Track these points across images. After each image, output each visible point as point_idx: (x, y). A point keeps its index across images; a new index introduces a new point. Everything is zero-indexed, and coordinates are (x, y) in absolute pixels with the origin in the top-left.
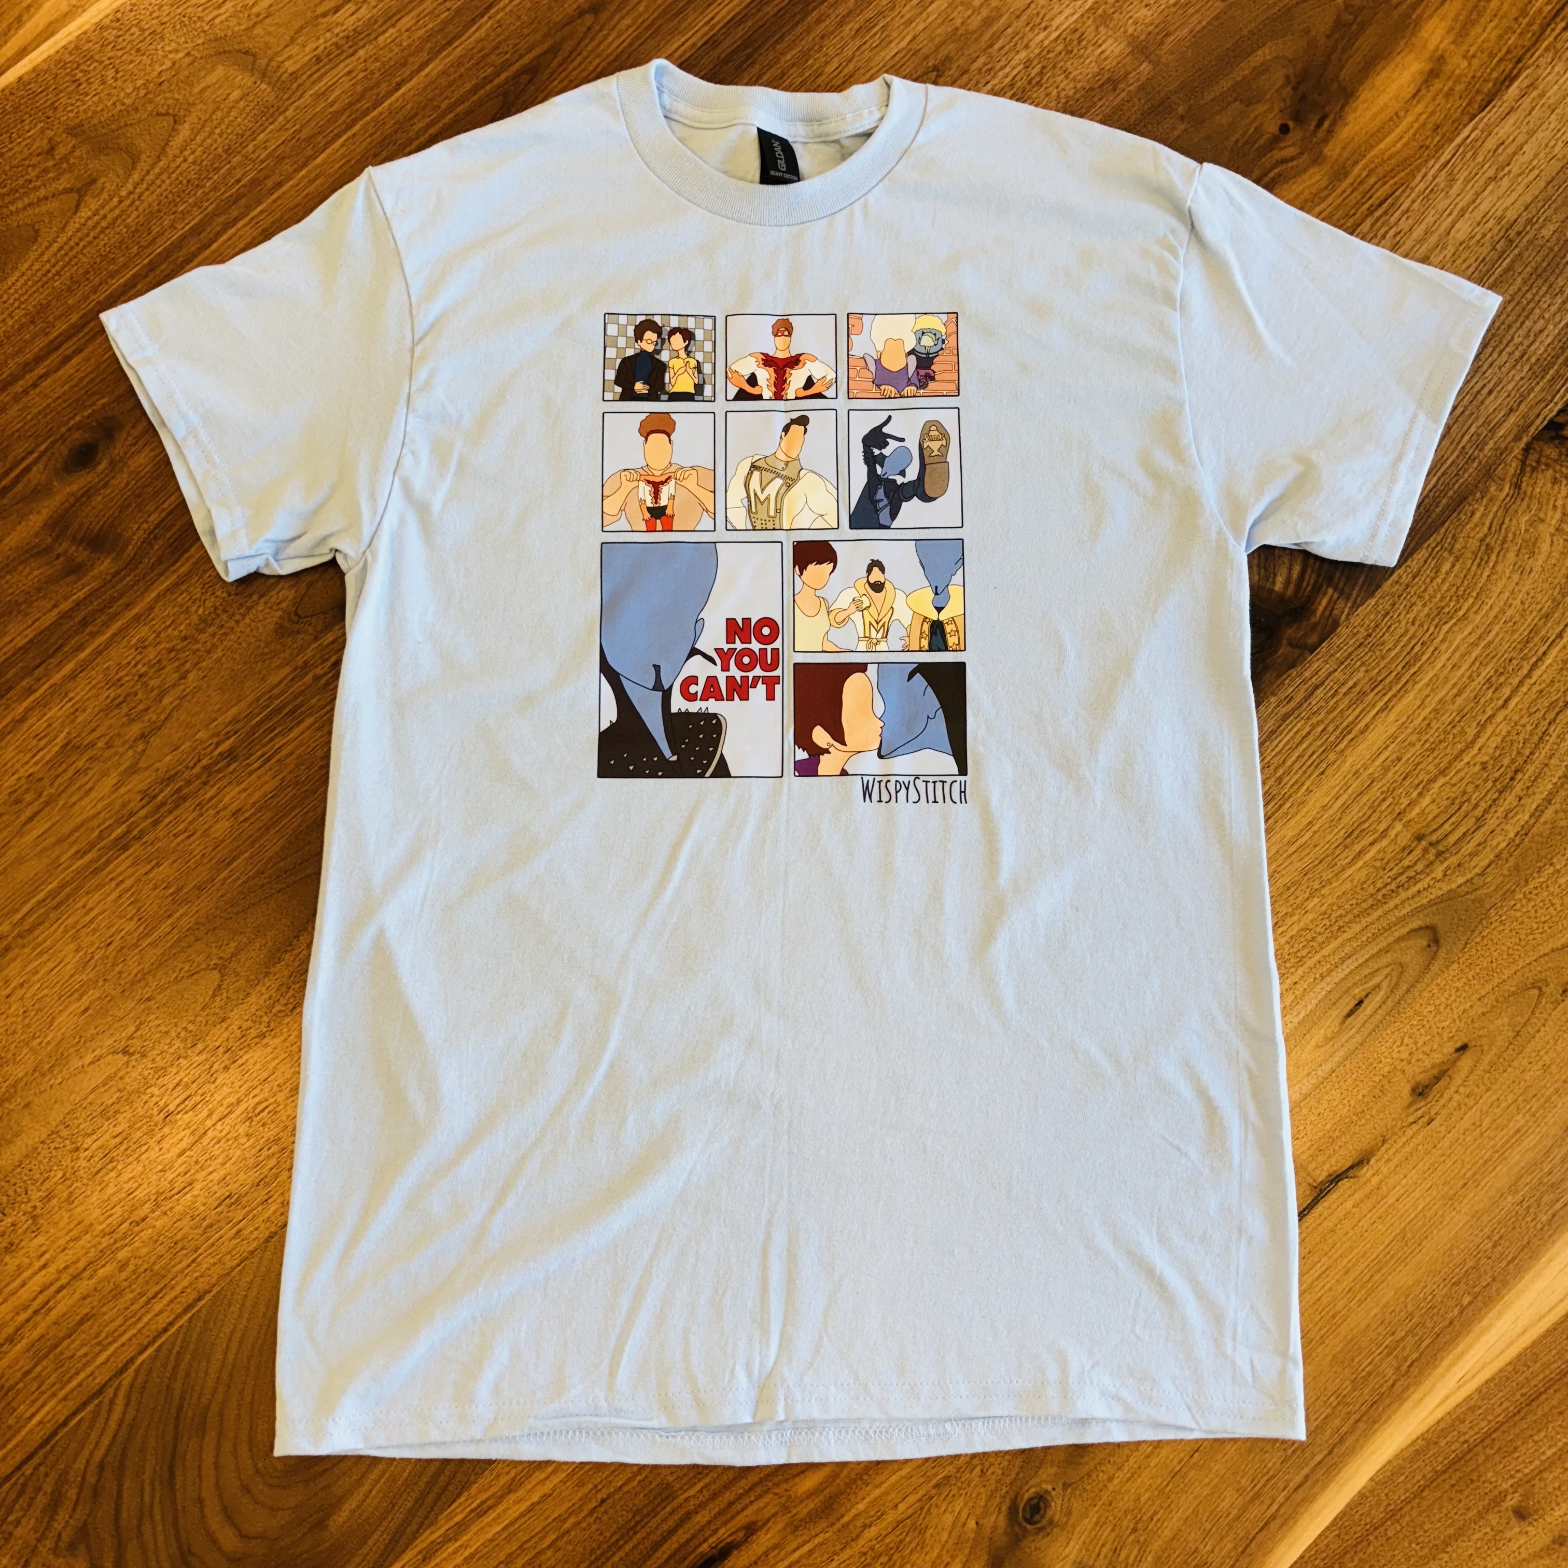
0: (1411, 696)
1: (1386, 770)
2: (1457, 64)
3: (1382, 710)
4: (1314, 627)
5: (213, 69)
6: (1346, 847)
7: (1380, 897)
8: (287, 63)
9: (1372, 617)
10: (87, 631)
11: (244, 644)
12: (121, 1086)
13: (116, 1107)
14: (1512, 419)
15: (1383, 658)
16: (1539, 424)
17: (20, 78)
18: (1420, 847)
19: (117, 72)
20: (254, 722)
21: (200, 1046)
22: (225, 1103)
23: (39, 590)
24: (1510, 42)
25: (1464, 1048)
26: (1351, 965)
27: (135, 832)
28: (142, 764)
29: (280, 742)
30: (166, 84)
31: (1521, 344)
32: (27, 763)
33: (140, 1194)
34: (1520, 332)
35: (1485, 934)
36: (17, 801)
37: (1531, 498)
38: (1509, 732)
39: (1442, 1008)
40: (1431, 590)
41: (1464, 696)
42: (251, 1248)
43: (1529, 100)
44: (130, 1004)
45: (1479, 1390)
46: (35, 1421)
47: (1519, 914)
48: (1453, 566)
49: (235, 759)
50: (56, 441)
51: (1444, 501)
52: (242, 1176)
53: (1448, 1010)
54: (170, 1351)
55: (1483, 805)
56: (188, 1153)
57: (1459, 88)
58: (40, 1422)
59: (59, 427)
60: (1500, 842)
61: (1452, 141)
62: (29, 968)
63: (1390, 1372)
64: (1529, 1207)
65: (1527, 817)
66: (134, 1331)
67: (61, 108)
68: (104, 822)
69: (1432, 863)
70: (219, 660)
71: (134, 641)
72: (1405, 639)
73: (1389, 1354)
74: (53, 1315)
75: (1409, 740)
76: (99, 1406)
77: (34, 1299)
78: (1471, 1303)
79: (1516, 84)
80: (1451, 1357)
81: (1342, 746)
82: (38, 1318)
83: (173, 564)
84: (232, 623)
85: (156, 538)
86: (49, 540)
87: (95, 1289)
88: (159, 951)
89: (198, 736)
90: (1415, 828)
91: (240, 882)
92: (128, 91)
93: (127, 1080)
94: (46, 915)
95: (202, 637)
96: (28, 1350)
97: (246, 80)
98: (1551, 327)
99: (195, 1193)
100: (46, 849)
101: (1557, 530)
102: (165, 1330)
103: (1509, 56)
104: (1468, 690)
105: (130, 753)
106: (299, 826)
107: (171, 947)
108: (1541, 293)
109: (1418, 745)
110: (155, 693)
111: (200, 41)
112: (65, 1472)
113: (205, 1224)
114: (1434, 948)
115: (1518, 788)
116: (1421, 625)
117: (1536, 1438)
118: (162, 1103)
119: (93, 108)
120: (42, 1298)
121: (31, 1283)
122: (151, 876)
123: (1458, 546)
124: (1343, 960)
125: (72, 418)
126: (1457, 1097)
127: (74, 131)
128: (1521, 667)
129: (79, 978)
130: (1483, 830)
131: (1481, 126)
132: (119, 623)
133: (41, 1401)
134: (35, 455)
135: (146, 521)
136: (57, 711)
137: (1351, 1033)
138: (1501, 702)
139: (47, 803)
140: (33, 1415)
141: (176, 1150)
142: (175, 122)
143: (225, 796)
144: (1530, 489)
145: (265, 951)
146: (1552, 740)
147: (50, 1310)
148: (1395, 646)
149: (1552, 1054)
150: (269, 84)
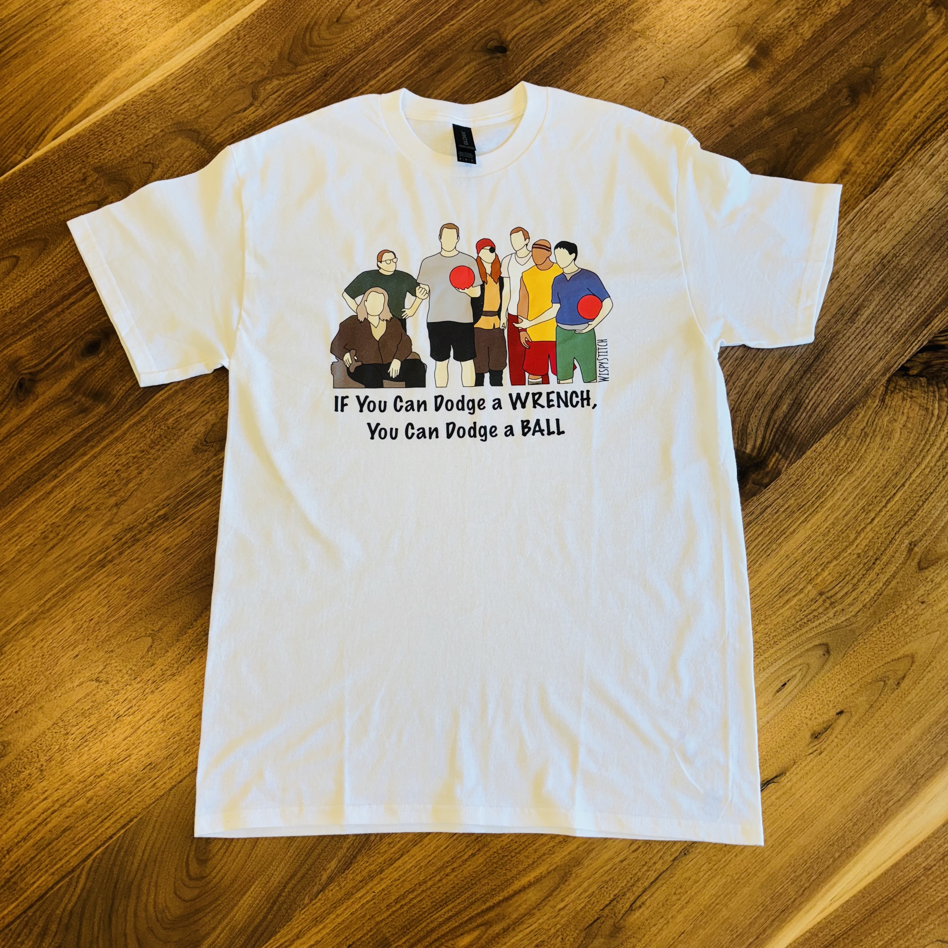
0: (819, 515)
1: (805, 555)
2: (858, 167)
3: (803, 522)
4: (767, 474)
5: (176, 139)
6: (780, 597)
7: (798, 626)
8: (216, 138)
9: (800, 470)
10: (89, 445)
11: (175, 456)
12: (94, 699)
13: (91, 711)
14: (881, 363)
15: (805, 493)
16: (896, 367)
17: (69, 139)
18: (821, 600)
19: (123, 138)
20: (178, 500)
21: (139, 679)
22: (151, 711)
23: (64, 421)
24: (889, 156)
25: (841, 713)
26: (780, 663)
27: (109, 558)
28: (115, 520)
29: (192, 511)
30: (149, 147)
31: (887, 322)
32: (52, 516)
33: (100, 760)
34: (888, 316)
35: (855, 649)
36: (45, 538)
37: (890, 408)
38: (873, 537)
39: (830, 690)
40: (833, 457)
41: (849, 516)
42: (161, 794)
43: (898, 188)
44: (102, 653)
45: (842, 906)
46: (35, 885)
47: (874, 639)
48: (846, 443)
49: (167, 519)
50: (78, 339)
51: (843, 407)
52: (158, 753)
53: (833, 691)
54: (113, 850)
55: (857, 577)
56: (129, 739)
57: (860, 180)
58: (38, 887)
59: (80, 332)
60: (866, 598)
61: (853, 209)
62: (46, 631)
63: (793, 893)
64: (874, 804)
65: (881, 585)
66: (93, 838)
67: (91, 156)
68: (92, 551)
69: (827, 608)
70: (161, 464)
71: (115, 451)
72: (818, 483)
73: (792, 883)
74: (50, 826)
75: (818, 539)
76: (71, 879)
77: (39, 817)
78: (839, 856)
79: (891, 179)
80: (827, 886)
81: (780, 540)
82: (40, 828)
83: (138, 410)
84: (170, 444)
85: (130, 395)
86: (71, 394)
87: (73, 813)
88: (118, 624)
89: (146, 506)
90: (819, 588)
91: (166, 588)
92: (128, 149)
93: (97, 696)
94: (57, 602)
95: (153, 451)
96: (33, 846)
97: (194, 146)
98: (904, 314)
99: (131, 761)
100: (60, 565)
101: (904, 426)
102: (111, 838)
103: (888, 163)
104: (852, 513)
105: (109, 514)
106: (200, 558)
107: (126, 623)
108: (900, 295)
109: (823, 542)
110: (125, 481)
111: (169, 124)
112: (50, 915)
113: (136, 779)
114: (827, 656)
115: (877, 569)
116: (827, 475)
117: (873, 935)
118: (116, 710)
119: (109, 158)
120: (44, 816)
121: (38, 808)
122: (116, 583)
123: (849, 432)
124: (776, 661)
125: (88, 327)
126: (836, 740)
127: (97, 169)
128: (882, 501)
129: (73, 638)
130: (856, 591)
131: (870, 202)
132: (107, 441)
133: (40, 874)
134: (66, 346)
135: (124, 385)
136: (69, 489)
137: (779, 701)
138: (869, 520)
139: (61, 540)
140: (34, 883)
141: (122, 737)
142: (153, 168)
143: (160, 540)
144: (890, 403)
145: (177, 628)
146: (897, 543)
147: (46, 824)
148: (812, 486)
149: (890, 719)
150: (206, 148)
